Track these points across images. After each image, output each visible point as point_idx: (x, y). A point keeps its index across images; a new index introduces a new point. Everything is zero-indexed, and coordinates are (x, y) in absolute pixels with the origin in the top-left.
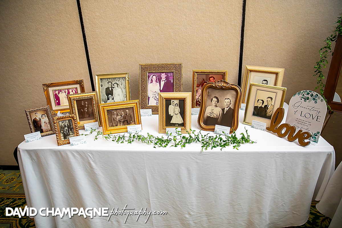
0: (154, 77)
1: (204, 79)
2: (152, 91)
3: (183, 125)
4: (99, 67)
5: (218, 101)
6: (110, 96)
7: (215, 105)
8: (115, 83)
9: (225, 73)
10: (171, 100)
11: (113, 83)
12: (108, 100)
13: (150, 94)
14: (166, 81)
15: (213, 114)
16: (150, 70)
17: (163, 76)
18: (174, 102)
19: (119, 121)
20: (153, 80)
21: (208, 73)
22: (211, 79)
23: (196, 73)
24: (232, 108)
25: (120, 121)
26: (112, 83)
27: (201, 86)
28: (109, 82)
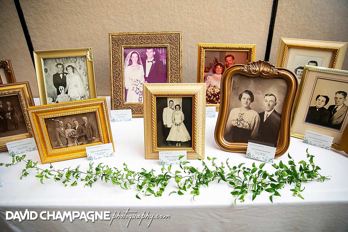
0: (135, 55)
1: (216, 60)
2: (132, 80)
3: (190, 144)
4: (44, 40)
5: (252, 99)
6: (61, 87)
7: (246, 106)
8: (69, 66)
9: (251, 49)
10: (167, 98)
11: (66, 66)
12: (58, 95)
13: (128, 84)
14: (154, 62)
15: (242, 122)
16: (127, 44)
17: (150, 53)
18: (172, 101)
19: (70, 137)
20: (133, 59)
21: (224, 48)
22: (229, 59)
23: (204, 48)
24: (279, 111)
25: (72, 138)
26: (63, 66)
27: (211, 70)
28: (59, 64)
